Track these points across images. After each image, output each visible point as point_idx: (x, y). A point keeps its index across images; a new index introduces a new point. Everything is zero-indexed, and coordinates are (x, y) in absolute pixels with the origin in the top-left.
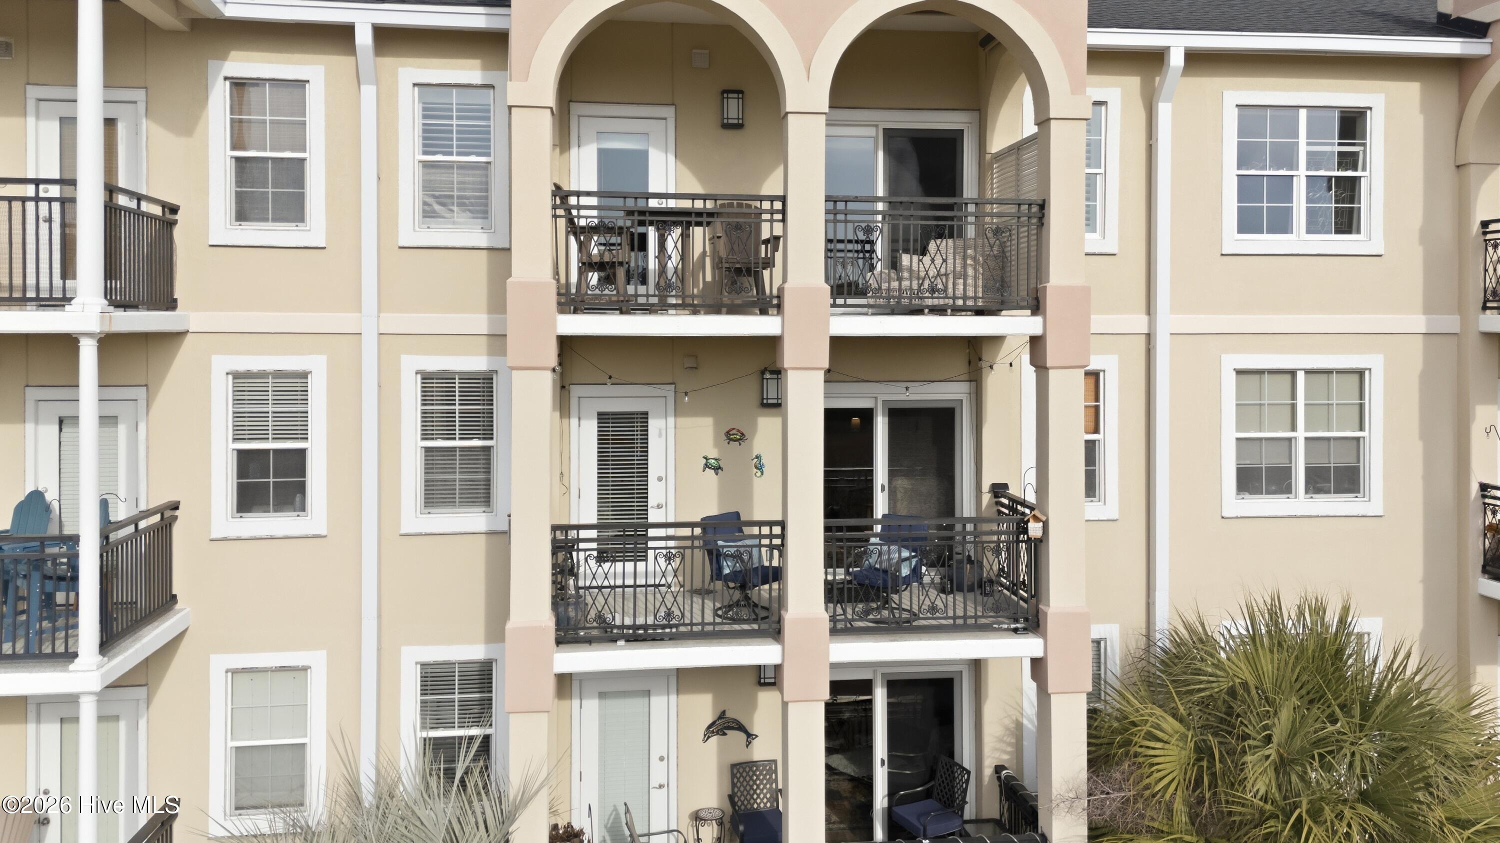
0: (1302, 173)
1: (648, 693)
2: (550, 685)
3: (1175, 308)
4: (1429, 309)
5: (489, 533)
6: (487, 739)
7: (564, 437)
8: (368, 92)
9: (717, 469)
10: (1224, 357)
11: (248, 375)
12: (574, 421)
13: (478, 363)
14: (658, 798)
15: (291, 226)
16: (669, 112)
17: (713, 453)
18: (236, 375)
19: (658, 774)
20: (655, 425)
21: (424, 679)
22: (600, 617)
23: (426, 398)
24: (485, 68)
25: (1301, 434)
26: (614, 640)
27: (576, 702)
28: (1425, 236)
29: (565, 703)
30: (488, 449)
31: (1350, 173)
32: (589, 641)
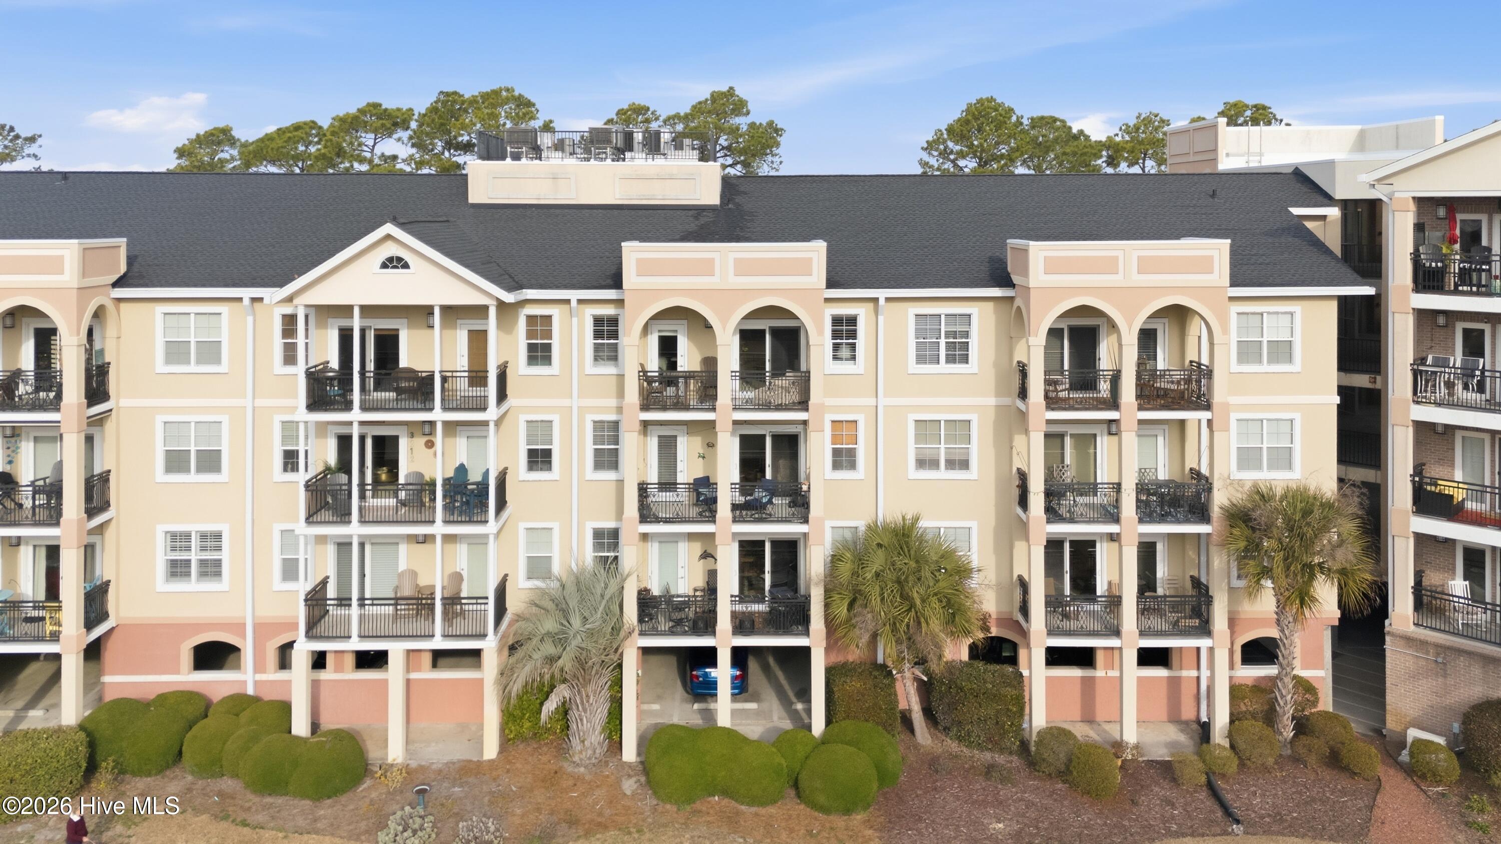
0: (943, 342)
1: (677, 542)
2: (637, 537)
3: (885, 396)
4: (998, 394)
5: (617, 481)
6: (616, 558)
7: (645, 444)
8: (575, 320)
9: (704, 457)
10: (909, 415)
11: (532, 421)
12: (649, 438)
13: (613, 417)
14: (681, 583)
15: (547, 367)
16: (685, 322)
17: (701, 452)
18: (528, 422)
19: (681, 572)
20: (680, 440)
21: (594, 534)
22: (654, 514)
23: (595, 430)
24: (616, 308)
25: (943, 446)
26: (659, 522)
27: (650, 544)
28: (996, 365)
29: (646, 544)
30: (617, 449)
31: (964, 340)
32: (650, 522)
